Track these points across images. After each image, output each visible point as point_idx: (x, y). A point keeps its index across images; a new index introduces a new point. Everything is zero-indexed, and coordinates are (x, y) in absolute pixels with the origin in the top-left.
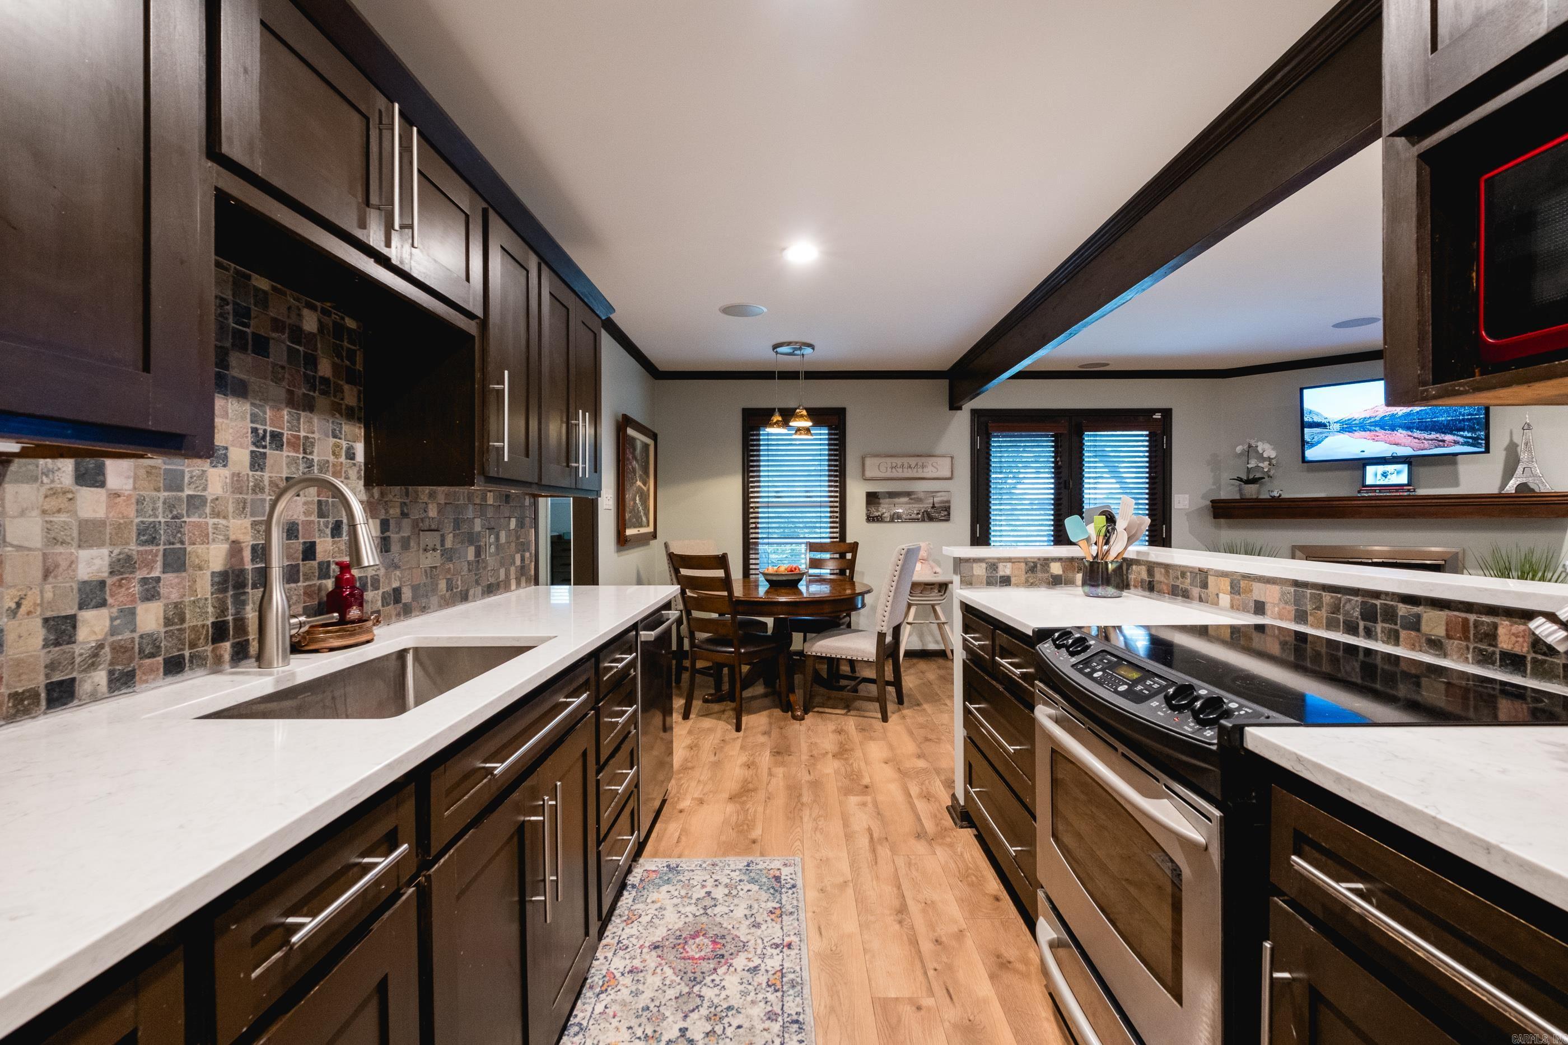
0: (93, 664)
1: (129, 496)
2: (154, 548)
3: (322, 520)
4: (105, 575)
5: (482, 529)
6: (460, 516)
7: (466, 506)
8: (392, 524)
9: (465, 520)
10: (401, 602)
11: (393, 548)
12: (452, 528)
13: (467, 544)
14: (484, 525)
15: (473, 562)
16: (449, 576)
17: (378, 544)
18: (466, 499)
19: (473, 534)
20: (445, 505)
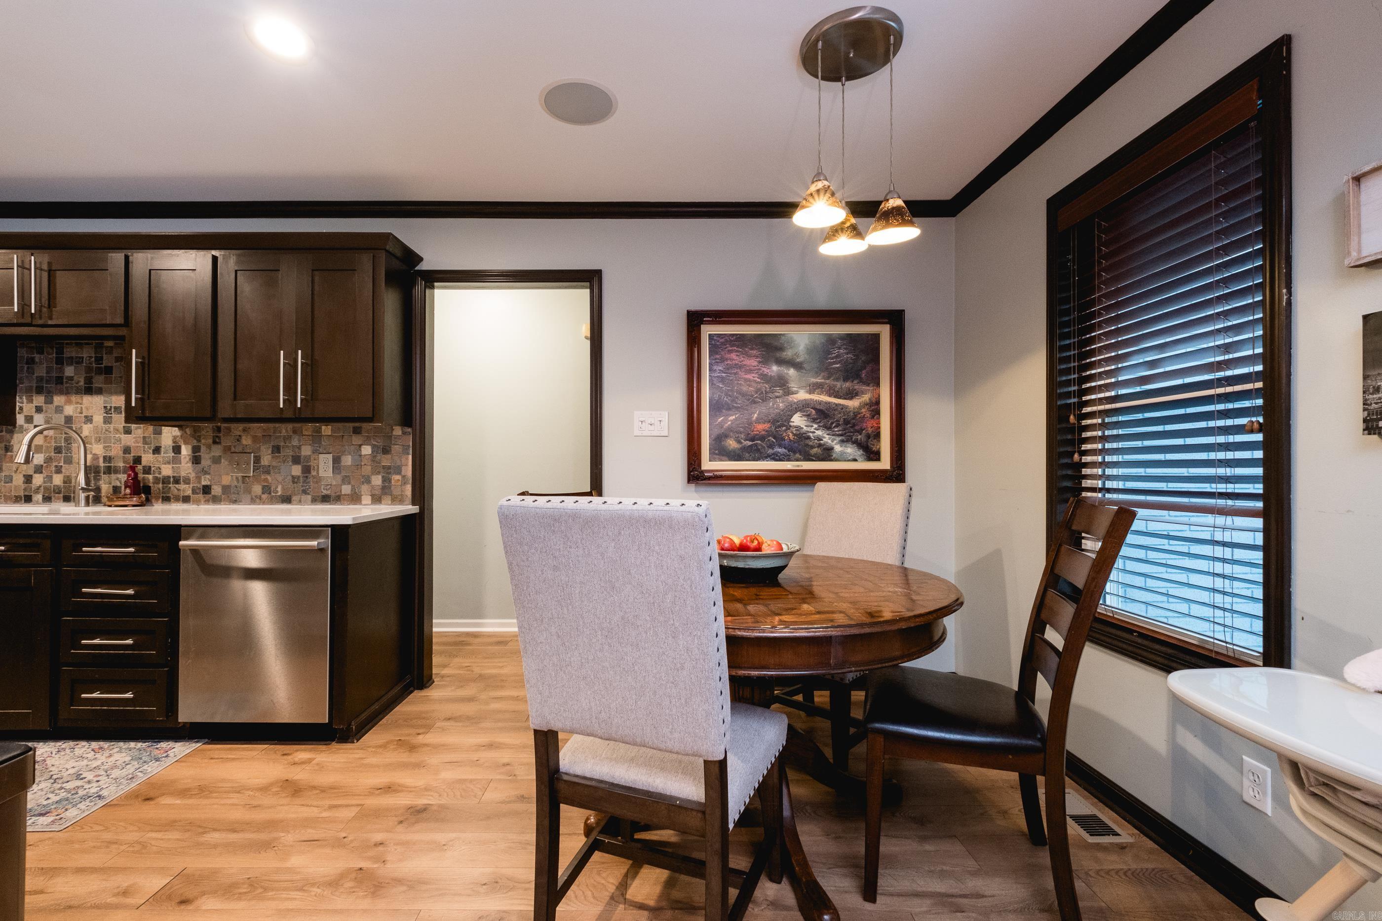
0: (36, 492)
1: (52, 437)
2: (60, 455)
3: (146, 446)
4: (42, 463)
5: (314, 453)
6: (282, 444)
7: (290, 437)
8: (203, 448)
9: (287, 447)
10: (210, 494)
11: (203, 462)
12: (270, 452)
13: (291, 463)
14: (316, 450)
15: (299, 477)
16: (266, 484)
17: (190, 459)
18: (290, 432)
19: (299, 457)
20: (263, 434)
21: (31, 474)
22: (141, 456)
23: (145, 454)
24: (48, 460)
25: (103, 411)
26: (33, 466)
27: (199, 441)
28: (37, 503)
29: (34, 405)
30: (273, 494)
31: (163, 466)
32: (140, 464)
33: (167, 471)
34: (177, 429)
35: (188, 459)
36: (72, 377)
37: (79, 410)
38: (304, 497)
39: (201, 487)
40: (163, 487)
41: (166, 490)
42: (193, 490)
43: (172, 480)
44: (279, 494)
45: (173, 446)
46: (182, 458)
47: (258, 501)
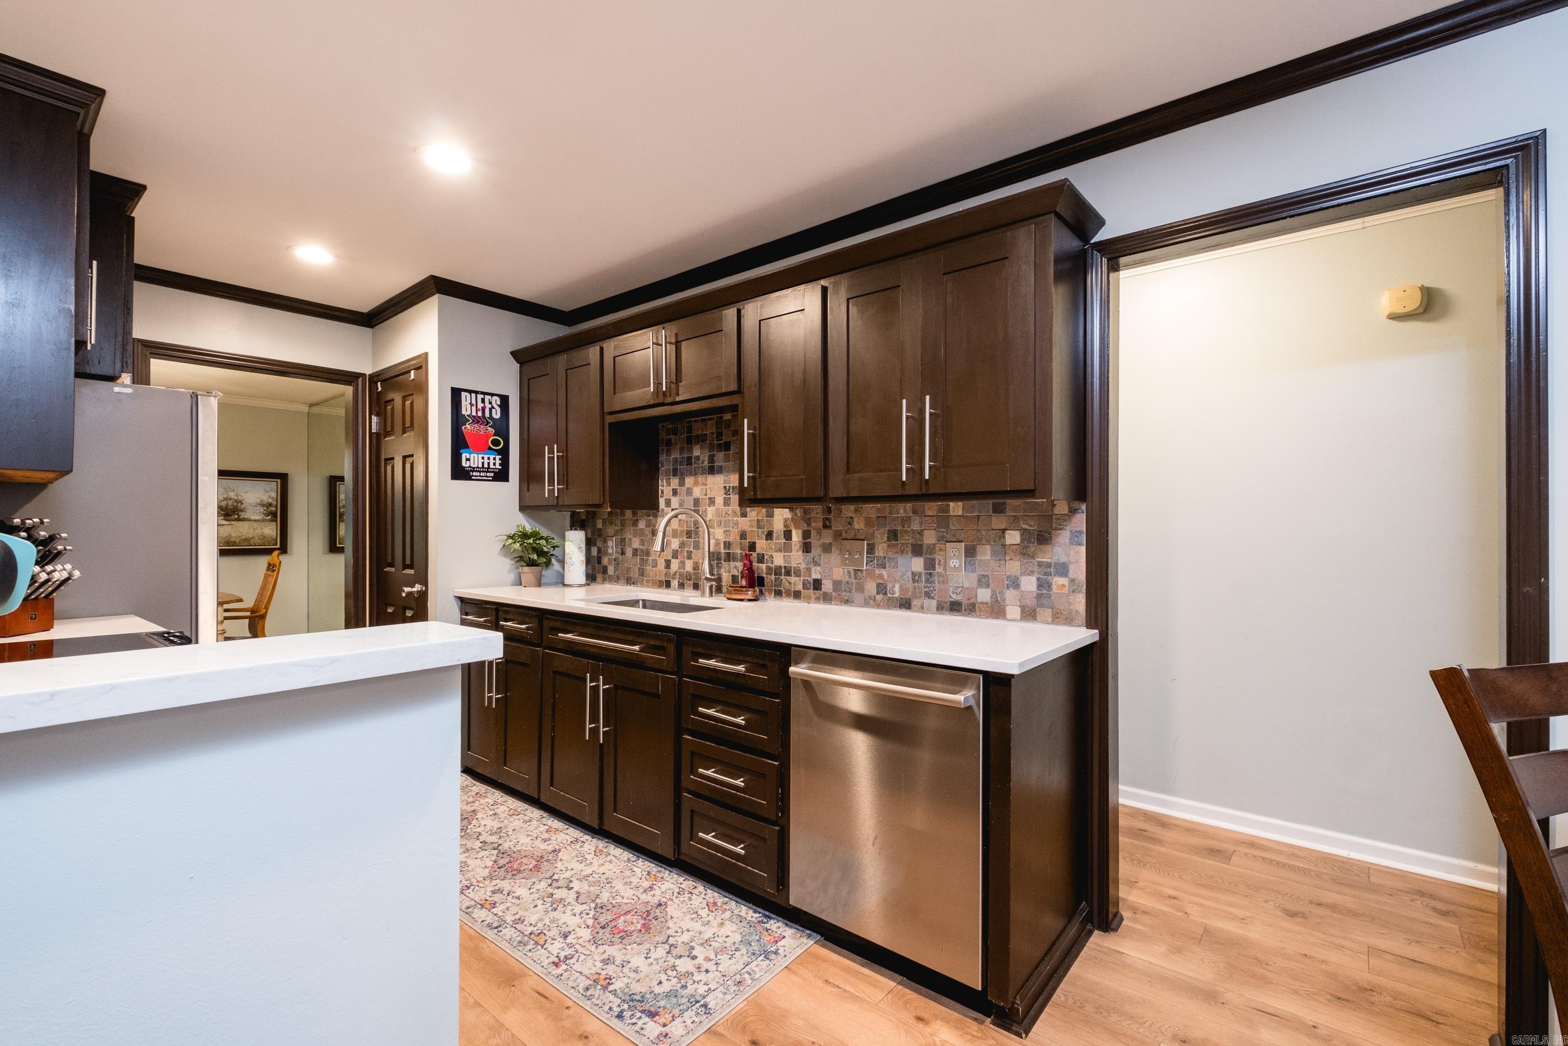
0: (674, 578)
1: (684, 521)
2: (690, 540)
3: (760, 531)
4: (678, 548)
5: (939, 541)
6: (899, 528)
7: (910, 518)
8: (813, 533)
9: (906, 532)
10: (821, 590)
11: (813, 550)
12: (885, 539)
13: (910, 555)
14: (943, 536)
15: (921, 573)
16: (881, 581)
17: (800, 546)
18: (909, 512)
19: (921, 546)
20: (877, 517)
21: (670, 559)
22: (755, 542)
23: (759, 539)
24: (682, 545)
25: (723, 491)
26: (671, 551)
27: (809, 525)
28: (675, 590)
29: (671, 488)
30: (889, 595)
31: (775, 554)
32: (755, 551)
33: (779, 560)
34: (788, 510)
35: (798, 546)
36: (699, 456)
37: (704, 492)
38: (927, 602)
39: (812, 581)
40: (775, 578)
41: (778, 583)
42: (804, 584)
43: (783, 570)
44: (897, 595)
45: (784, 531)
46: (793, 544)
47: (872, 602)
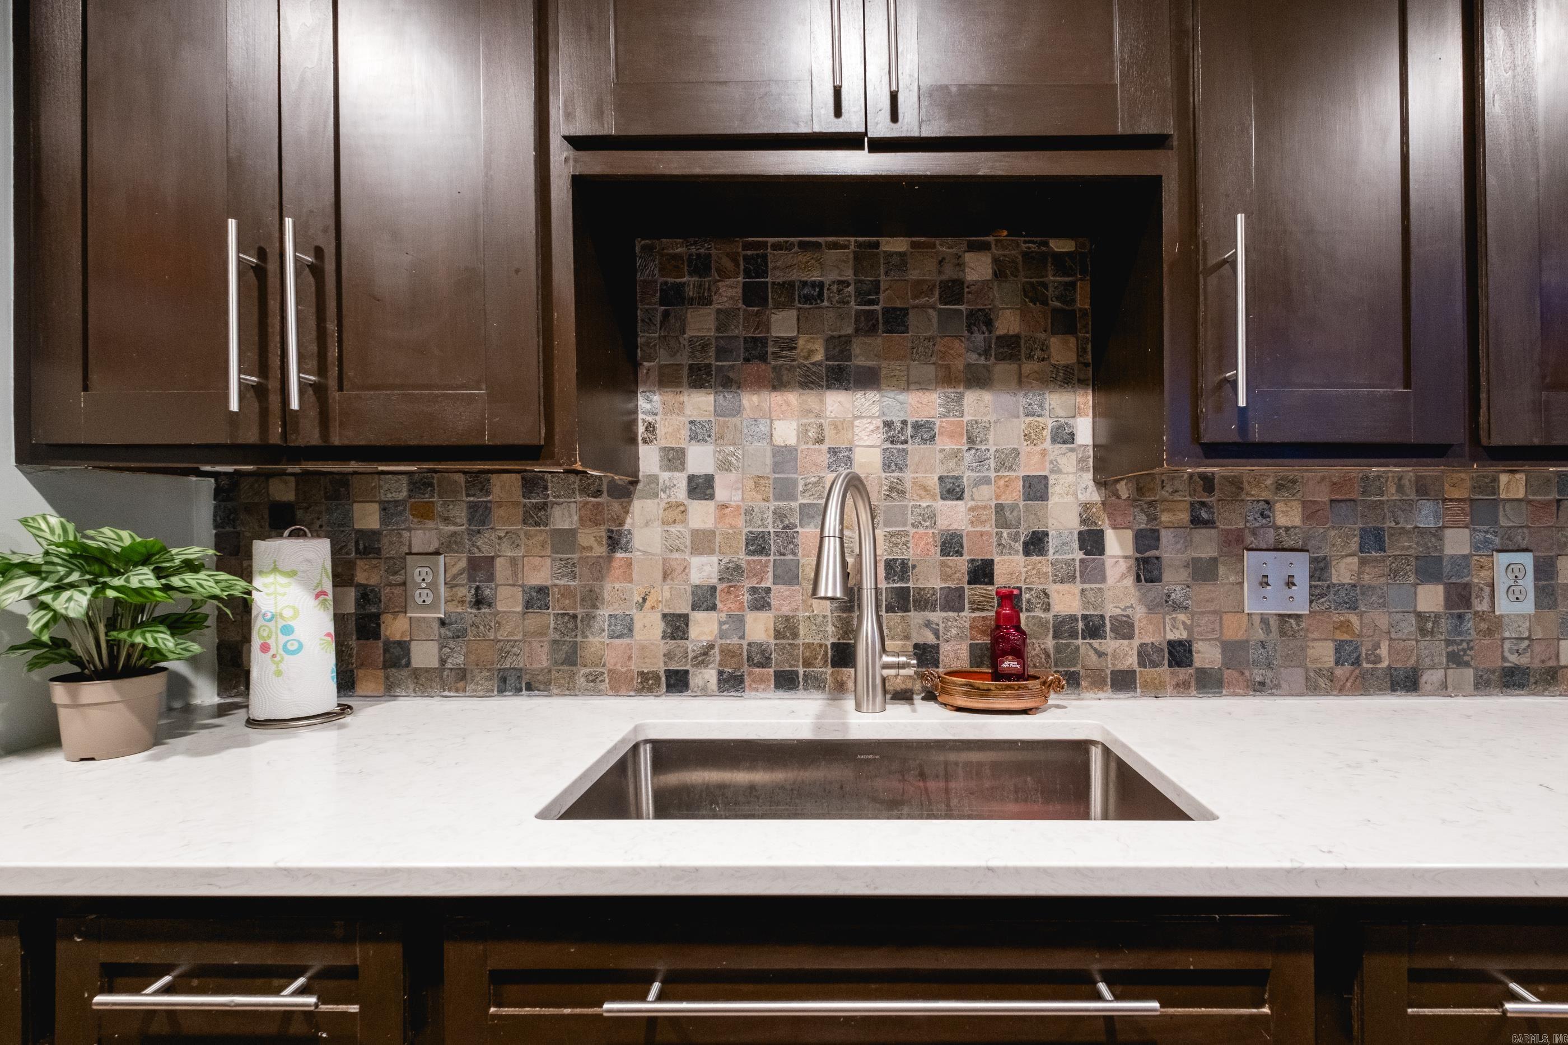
0: (703, 662)
1: (738, 507)
2: (764, 558)
3: (1005, 531)
4: (714, 581)
5: (1478, 549)
6: (1388, 524)
7: (1410, 505)
8: (1167, 537)
9: (1404, 532)
10: (1190, 665)
11: (1167, 576)
12: (1354, 546)
13: (1412, 579)
14: (1486, 541)
15: (1437, 616)
16: (1346, 637)
17: (1129, 568)
18: (1408, 491)
19: (1439, 559)
20: (1332, 501)
21: (686, 612)
22: (992, 560)
23: (1002, 553)
24: (731, 573)
25: (881, 432)
26: (689, 589)
27: (1154, 518)
28: (704, 692)
29: (686, 419)
30: (1365, 665)
31: (1055, 590)
32: (991, 582)
33: (1066, 602)
35: (1123, 566)
36: (793, 340)
37: (812, 434)
38: (1454, 674)
39: (1164, 646)
40: (1057, 646)
41: (1065, 656)
42: (1140, 654)
43: (1081, 625)
44: (1383, 664)
45: (1080, 533)
46: (1109, 562)
47: (1322, 682)
